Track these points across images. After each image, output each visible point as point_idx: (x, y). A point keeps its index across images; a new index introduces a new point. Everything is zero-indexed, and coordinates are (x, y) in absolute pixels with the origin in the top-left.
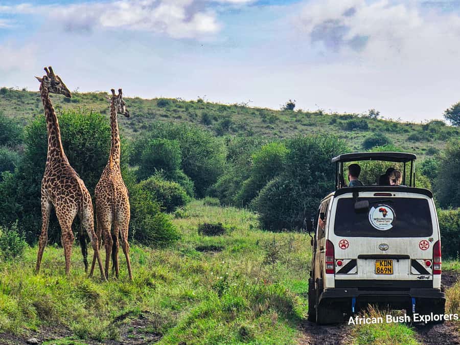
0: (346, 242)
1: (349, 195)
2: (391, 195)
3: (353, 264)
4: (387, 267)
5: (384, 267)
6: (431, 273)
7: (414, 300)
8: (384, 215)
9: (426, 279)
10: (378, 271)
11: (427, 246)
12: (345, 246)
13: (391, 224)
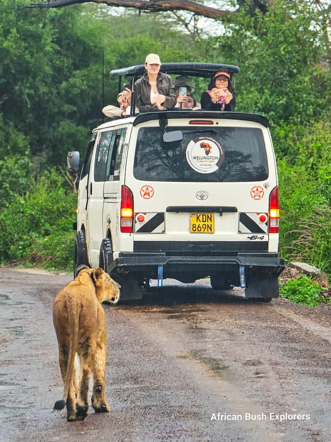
0: (150, 189)
1: (155, 123)
2: (213, 124)
3: (159, 219)
4: (206, 223)
5: (201, 224)
6: (266, 231)
7: (242, 270)
8: (207, 153)
9: (260, 240)
10: (195, 229)
11: (261, 194)
12: (148, 194)
13: (217, 164)
